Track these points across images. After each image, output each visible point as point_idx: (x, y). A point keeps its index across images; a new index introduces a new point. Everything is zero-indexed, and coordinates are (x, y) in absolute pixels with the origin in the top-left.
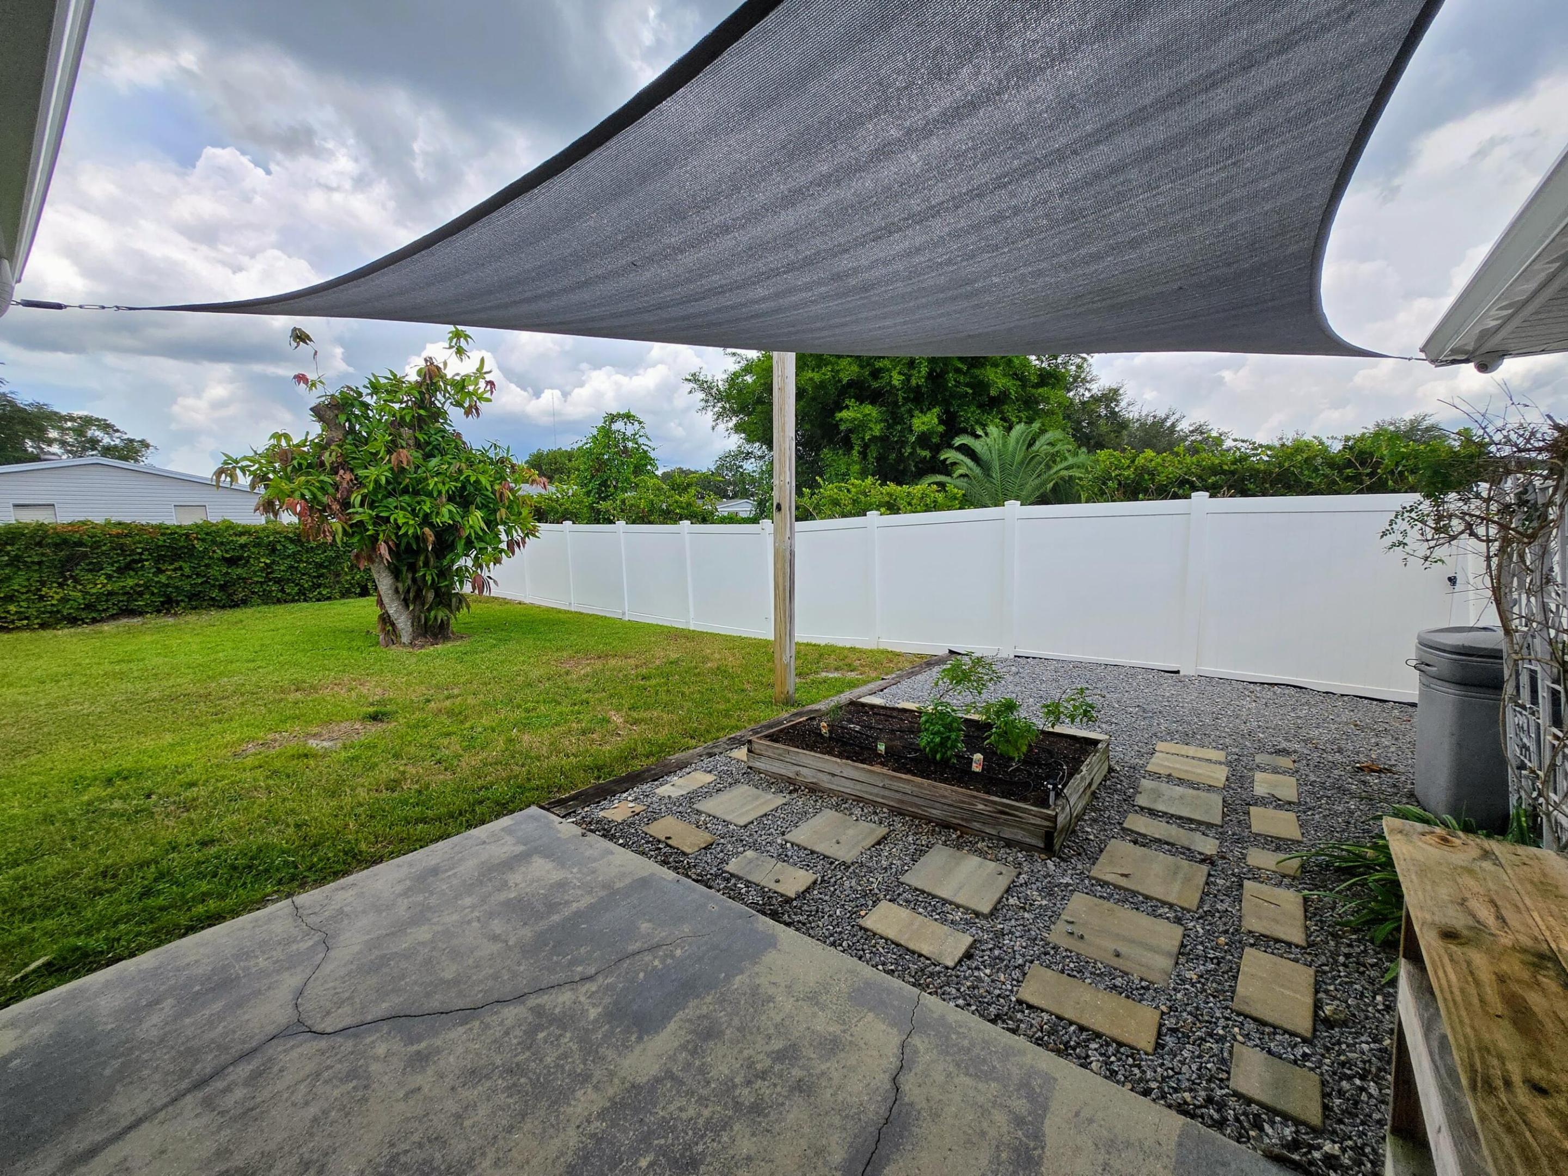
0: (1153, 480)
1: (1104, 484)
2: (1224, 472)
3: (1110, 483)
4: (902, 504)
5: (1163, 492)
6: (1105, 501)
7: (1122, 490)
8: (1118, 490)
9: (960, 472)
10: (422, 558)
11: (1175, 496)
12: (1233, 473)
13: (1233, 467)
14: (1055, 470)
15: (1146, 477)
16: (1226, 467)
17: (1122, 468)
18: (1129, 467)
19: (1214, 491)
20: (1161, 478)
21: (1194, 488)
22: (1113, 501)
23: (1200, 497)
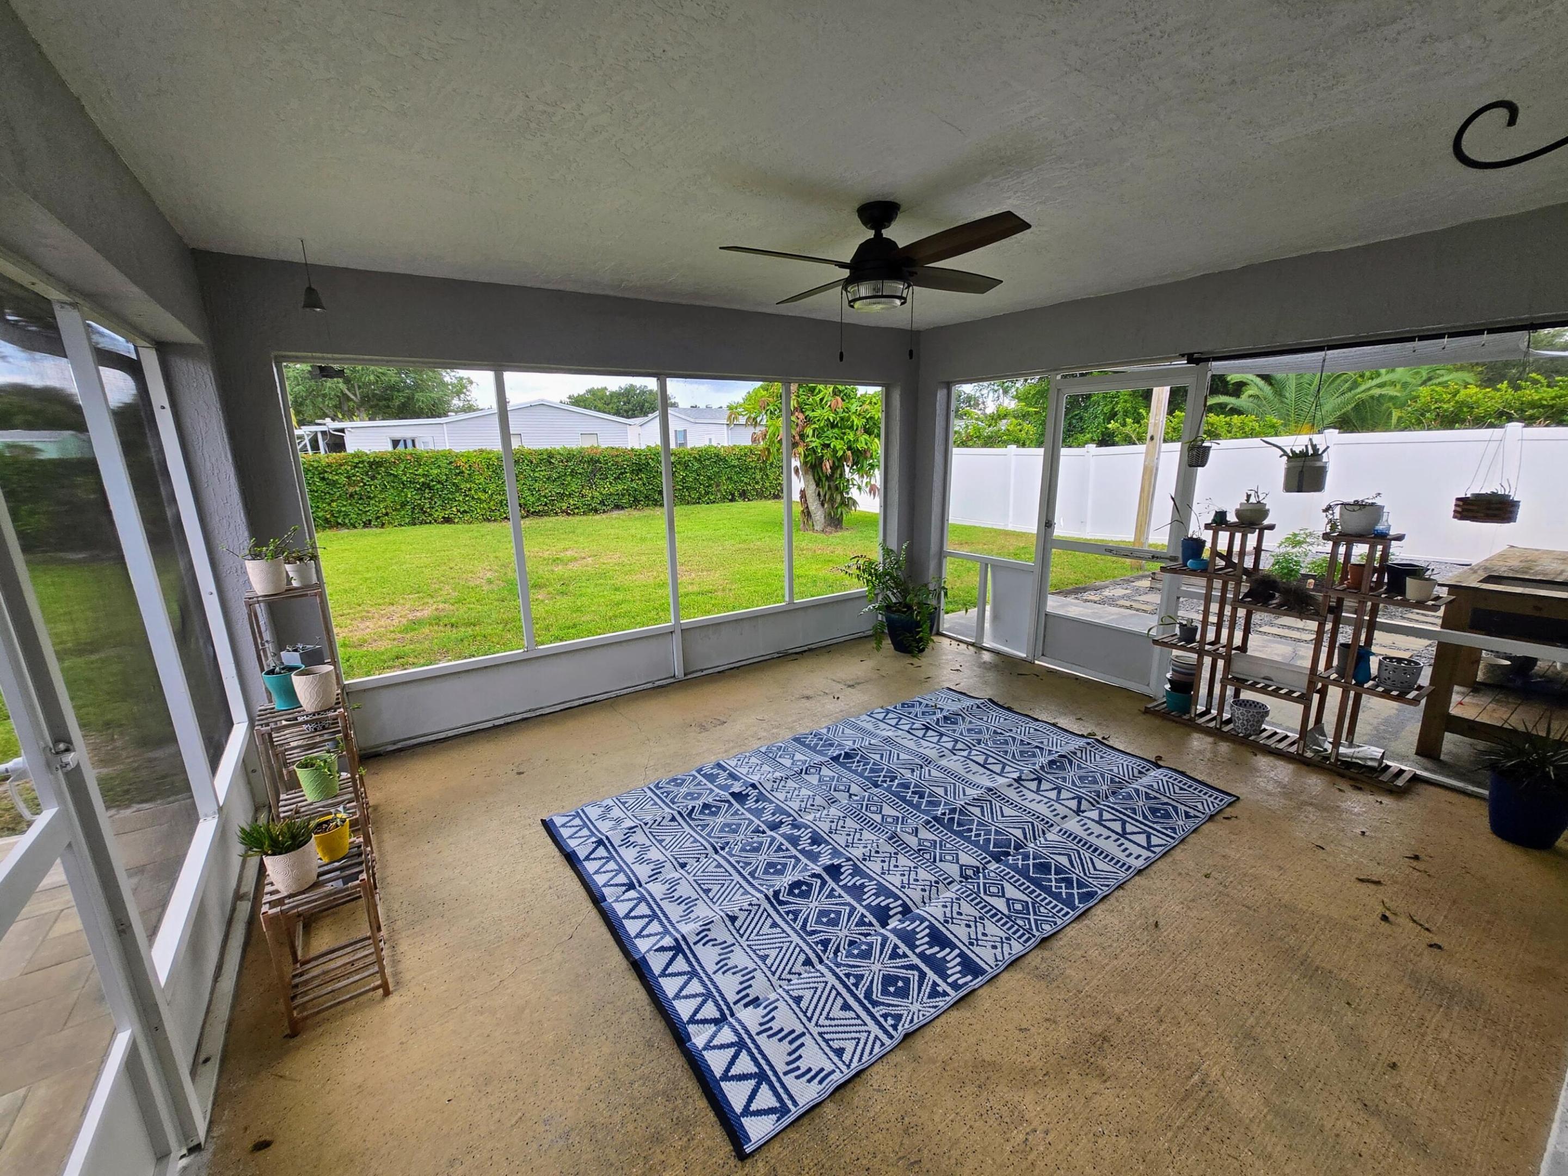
0: (1471, 413)
1: (1423, 415)
2: (1543, 406)
3: (1428, 415)
4: (1223, 431)
5: (1479, 422)
6: (1421, 430)
7: (1439, 420)
8: (1435, 420)
9: (1250, 392)
10: (839, 472)
11: (1492, 426)
12: (1552, 406)
13: (1551, 403)
14: (1363, 387)
15: (1465, 409)
16: (1545, 403)
17: (1442, 401)
18: (1449, 401)
19: (1530, 421)
20: (1479, 411)
21: (1510, 419)
22: (1429, 429)
23: (1515, 428)
